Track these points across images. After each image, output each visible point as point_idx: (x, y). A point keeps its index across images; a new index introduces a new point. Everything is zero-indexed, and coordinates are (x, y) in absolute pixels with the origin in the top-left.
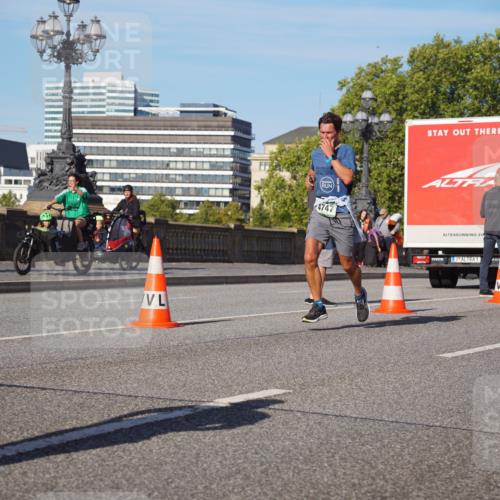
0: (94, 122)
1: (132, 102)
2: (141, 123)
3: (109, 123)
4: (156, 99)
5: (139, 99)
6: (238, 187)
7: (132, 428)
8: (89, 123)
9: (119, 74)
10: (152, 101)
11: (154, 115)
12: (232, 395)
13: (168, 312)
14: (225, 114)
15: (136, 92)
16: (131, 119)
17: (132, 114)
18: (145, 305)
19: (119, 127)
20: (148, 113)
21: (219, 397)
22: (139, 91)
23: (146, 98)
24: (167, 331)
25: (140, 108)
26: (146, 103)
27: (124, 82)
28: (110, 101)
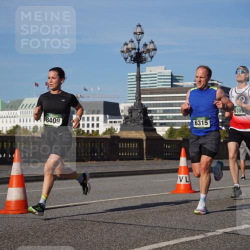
0: (152, 91)
1: (170, 80)
2: (175, 91)
3: (159, 91)
4: (182, 78)
5: (173, 79)
6: (224, 121)
7: (174, 245)
8: (149, 92)
9: (163, 67)
10: (180, 80)
11: (181, 86)
12: (224, 228)
13: (190, 185)
14: (217, 84)
15: (172, 76)
16: (170, 89)
17: (170, 86)
18: (179, 182)
19: (164, 93)
20: (178, 86)
21: (218, 229)
22: (174, 75)
23: (177, 78)
24: (190, 195)
25: (174, 83)
26: (177, 81)
27: (166, 71)
28: (159, 80)
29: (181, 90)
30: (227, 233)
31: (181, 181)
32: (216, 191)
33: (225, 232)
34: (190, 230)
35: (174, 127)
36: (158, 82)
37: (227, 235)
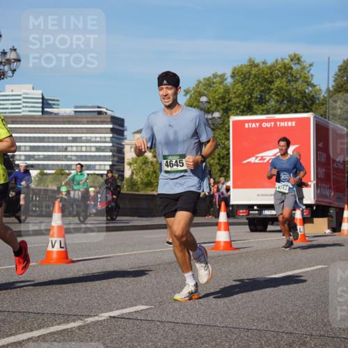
0: (14, 119)
1: (41, 105)
2: (47, 120)
3: (24, 120)
4: (57, 103)
5: (45, 103)
6: (115, 163)
7: (39, 337)
8: (10, 120)
9: (31, 86)
10: (54, 104)
11: (56, 114)
12: (111, 310)
13: (66, 252)
14: (106, 113)
15: (43, 98)
16: (40, 117)
17: (40, 114)
18: (50, 248)
19: (31, 123)
20: (51, 113)
21: (102, 312)
22: (46, 97)
23: (50, 102)
24: (65, 265)
25: (46, 110)
26: (50, 106)
27: (35, 91)
28: (25, 105)
29: (57, 120)
30: (114, 317)
31: (53, 247)
32: (101, 260)
33: (111, 317)
34: (64, 315)
35: (45, 171)
36: (23, 107)
37: (114, 320)
